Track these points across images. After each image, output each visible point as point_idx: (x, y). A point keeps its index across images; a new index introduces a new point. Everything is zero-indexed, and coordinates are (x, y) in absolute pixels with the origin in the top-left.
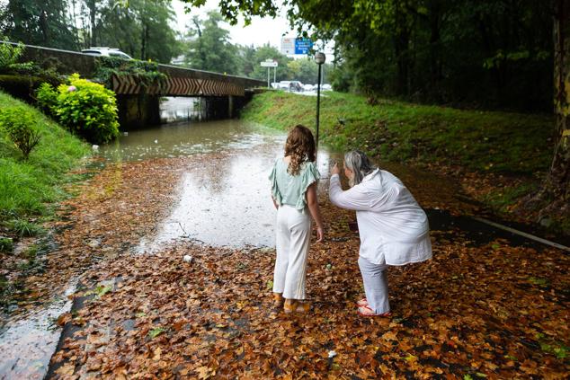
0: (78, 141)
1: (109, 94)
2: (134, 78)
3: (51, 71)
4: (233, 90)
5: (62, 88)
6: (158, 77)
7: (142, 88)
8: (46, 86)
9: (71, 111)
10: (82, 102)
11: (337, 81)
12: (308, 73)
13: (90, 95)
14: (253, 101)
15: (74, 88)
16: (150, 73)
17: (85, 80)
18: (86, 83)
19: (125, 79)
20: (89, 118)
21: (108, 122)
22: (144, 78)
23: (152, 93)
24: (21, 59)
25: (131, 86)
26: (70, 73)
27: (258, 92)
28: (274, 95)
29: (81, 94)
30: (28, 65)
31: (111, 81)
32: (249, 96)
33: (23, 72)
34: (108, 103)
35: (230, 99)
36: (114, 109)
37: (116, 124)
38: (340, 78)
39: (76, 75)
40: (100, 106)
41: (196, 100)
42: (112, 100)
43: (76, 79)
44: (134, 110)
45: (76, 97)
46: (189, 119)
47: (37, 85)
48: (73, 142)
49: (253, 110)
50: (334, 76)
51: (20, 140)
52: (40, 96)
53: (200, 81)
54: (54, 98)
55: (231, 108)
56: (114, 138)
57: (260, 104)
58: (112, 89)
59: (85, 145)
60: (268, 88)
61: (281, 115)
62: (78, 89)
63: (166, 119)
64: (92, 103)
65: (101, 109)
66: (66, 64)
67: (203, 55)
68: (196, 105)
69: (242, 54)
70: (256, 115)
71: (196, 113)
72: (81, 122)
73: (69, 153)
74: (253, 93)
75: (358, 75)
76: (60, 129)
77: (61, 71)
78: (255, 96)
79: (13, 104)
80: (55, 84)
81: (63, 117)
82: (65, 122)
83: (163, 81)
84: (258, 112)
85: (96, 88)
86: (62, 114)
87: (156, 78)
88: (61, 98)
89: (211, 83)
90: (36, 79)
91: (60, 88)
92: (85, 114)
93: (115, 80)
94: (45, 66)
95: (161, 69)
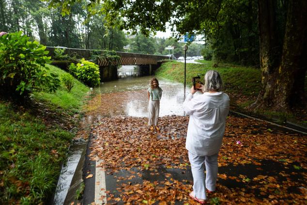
0: (85, 86)
1: (96, 66)
2: (106, 58)
3: (74, 58)
4: (152, 62)
5: (78, 65)
6: (117, 57)
7: (110, 62)
8: (73, 64)
9: (82, 74)
10: (86, 70)
11: (206, 55)
12: (193, 50)
13: (89, 67)
14: (162, 67)
15: (83, 64)
16: (113, 56)
17: (87, 61)
18: (87, 62)
19: (103, 60)
20: (89, 77)
21: (96, 78)
22: (110, 59)
23: (114, 65)
24: (63, 54)
25: (105, 62)
26: (81, 58)
27: (164, 62)
28: (171, 63)
29: (86, 67)
30: (66, 56)
31: (97, 61)
32: (159, 64)
33: (64, 59)
34: (96, 70)
35: (150, 66)
36: (98, 72)
37: (99, 79)
38: (207, 53)
39: (83, 59)
40: (93, 72)
41: (135, 66)
42: (98, 69)
43: (83, 61)
44: (106, 73)
45: (84, 69)
46: (132, 76)
47: (69, 64)
48: (83, 86)
49: (161, 71)
50: (204, 52)
51: (68, 85)
52: (70, 68)
53: (135, 58)
54: (75, 69)
55: (150, 70)
56: (98, 85)
57: (165, 68)
58: (97, 64)
59: (88, 87)
60: (169, 60)
61: (173, 73)
62: (85, 65)
63: (121, 76)
64: (90, 71)
65: (93, 73)
66: (80, 54)
67: (138, 44)
68: (135, 68)
69: (158, 42)
70: (162, 73)
71: (135, 73)
72: (86, 78)
73: (83, 90)
74: (162, 63)
75: (215, 52)
76: (78, 81)
77: (78, 57)
78: (162, 64)
79: (62, 72)
80: (76, 63)
81: (79, 77)
82: (80, 79)
83: (119, 59)
84: (164, 72)
85: (91, 64)
86: (79, 75)
87: (115, 58)
88: (78, 69)
89: (141, 59)
90: (68, 61)
91: (77, 65)
92: (87, 75)
93: (98, 60)
94: (72, 56)
95: (118, 54)
